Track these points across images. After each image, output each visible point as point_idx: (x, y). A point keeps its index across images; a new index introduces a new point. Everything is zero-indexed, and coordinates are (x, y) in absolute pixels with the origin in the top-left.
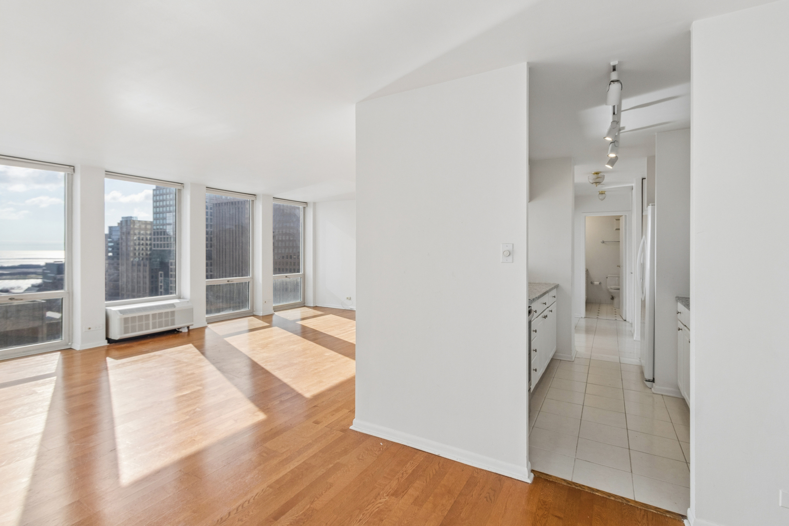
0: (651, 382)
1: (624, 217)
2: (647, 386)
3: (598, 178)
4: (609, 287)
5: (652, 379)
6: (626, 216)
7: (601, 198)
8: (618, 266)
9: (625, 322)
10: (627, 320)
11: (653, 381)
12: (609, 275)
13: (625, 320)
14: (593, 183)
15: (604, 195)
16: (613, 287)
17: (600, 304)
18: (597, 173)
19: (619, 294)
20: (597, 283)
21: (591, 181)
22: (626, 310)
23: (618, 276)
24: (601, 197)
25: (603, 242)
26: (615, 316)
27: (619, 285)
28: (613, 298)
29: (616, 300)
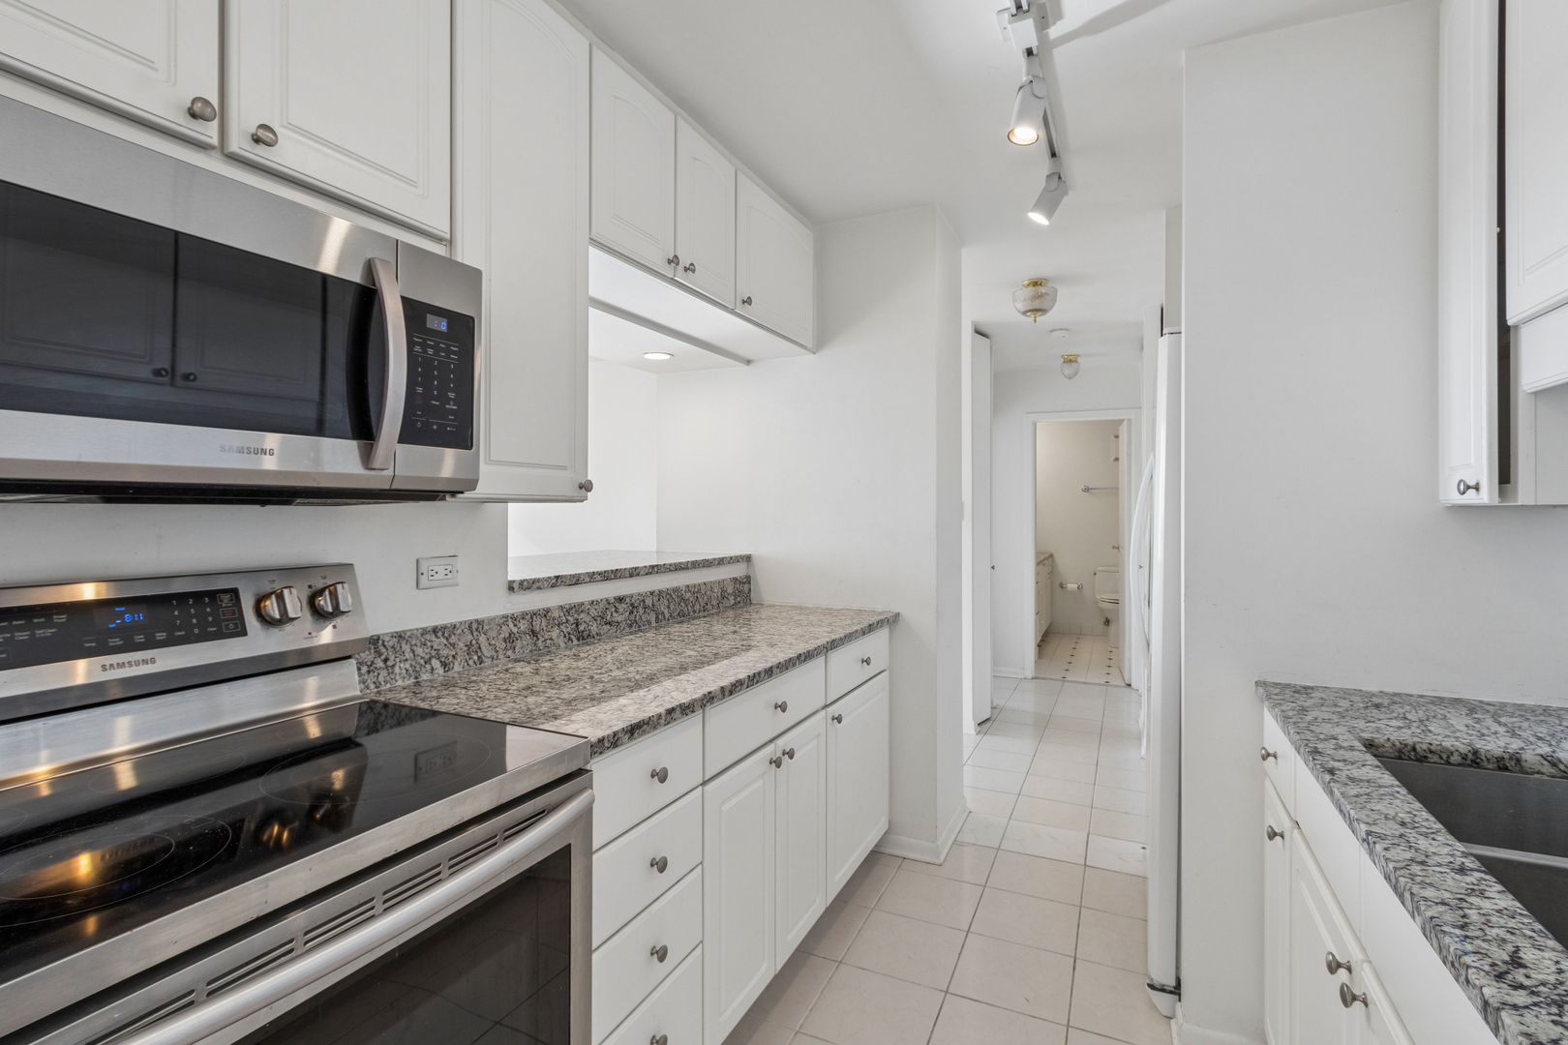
0: (1171, 992)
1: (1125, 422)
2: (1153, 1007)
3: (1040, 294)
4: (1098, 597)
5: (1172, 983)
6: (1130, 420)
7: (1067, 372)
8: (1114, 547)
9: (1128, 690)
10: (1133, 685)
11: (1176, 991)
12: (1100, 568)
13: (1129, 685)
14: (1024, 313)
15: (1074, 365)
16: (1106, 597)
17: (1079, 634)
18: (1036, 283)
19: (1117, 612)
20: (1072, 586)
21: (1021, 306)
22: (1130, 659)
23: (1115, 571)
24: (1068, 370)
25: (1087, 490)
26: (1107, 670)
27: (1116, 592)
28: (1107, 622)
29: (1112, 627)
